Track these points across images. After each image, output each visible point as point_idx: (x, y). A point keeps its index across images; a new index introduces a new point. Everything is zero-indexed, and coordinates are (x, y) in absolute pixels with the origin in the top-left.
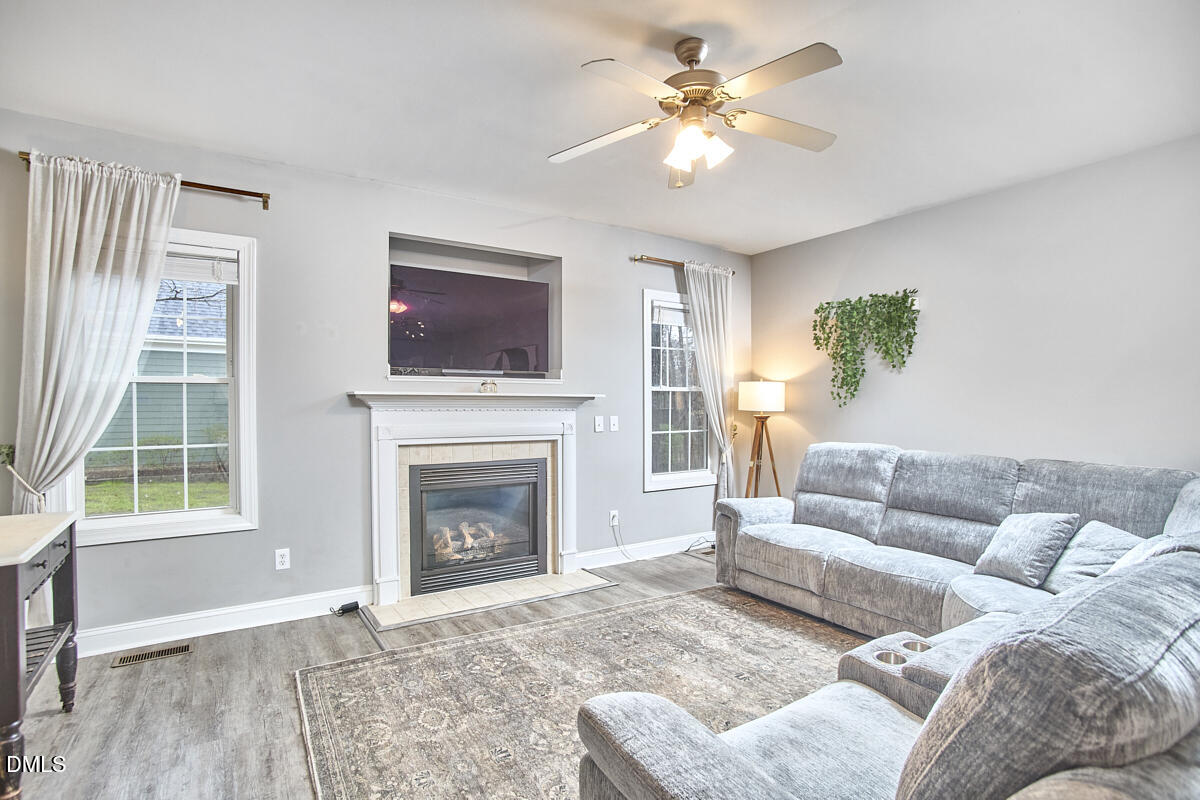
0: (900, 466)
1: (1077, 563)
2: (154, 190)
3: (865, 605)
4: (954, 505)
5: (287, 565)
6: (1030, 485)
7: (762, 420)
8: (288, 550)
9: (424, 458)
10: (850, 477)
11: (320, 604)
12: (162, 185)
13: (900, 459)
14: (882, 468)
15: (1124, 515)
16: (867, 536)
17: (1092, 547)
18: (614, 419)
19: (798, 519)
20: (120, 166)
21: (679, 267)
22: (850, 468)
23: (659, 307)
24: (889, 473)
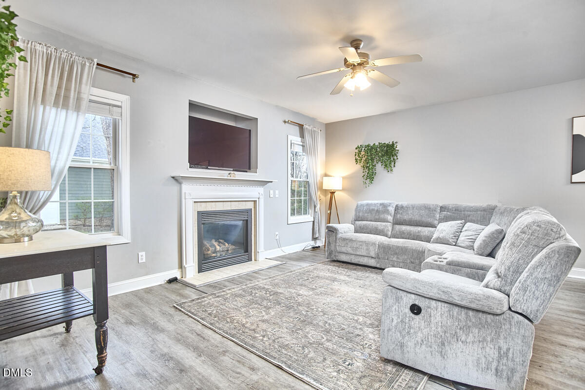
0: (397, 208)
1: (466, 236)
2: (83, 66)
3: (395, 259)
4: (419, 222)
5: (144, 260)
6: (445, 213)
7: (333, 193)
8: (144, 253)
9: (203, 208)
10: (378, 214)
11: (158, 279)
12: (87, 64)
13: (397, 206)
14: (390, 210)
15: (477, 220)
16: (386, 236)
17: (470, 230)
18: (277, 192)
19: (356, 231)
20: (65, 51)
21: (301, 127)
22: (377, 210)
23: (293, 143)
24: (393, 212)
